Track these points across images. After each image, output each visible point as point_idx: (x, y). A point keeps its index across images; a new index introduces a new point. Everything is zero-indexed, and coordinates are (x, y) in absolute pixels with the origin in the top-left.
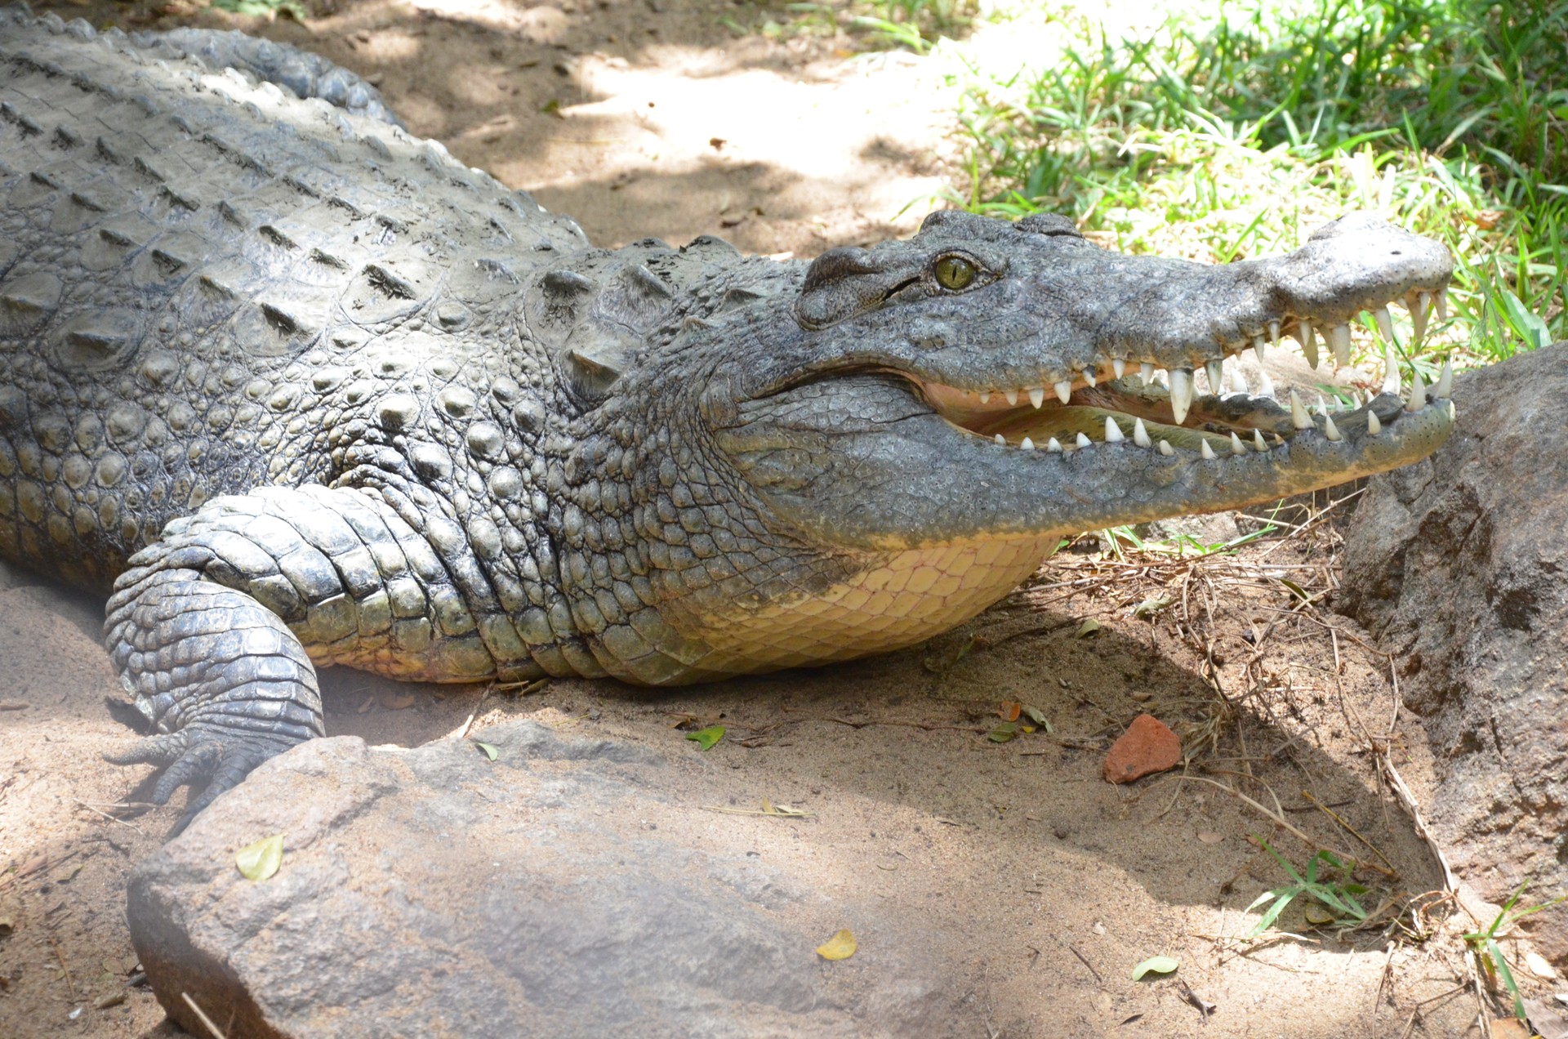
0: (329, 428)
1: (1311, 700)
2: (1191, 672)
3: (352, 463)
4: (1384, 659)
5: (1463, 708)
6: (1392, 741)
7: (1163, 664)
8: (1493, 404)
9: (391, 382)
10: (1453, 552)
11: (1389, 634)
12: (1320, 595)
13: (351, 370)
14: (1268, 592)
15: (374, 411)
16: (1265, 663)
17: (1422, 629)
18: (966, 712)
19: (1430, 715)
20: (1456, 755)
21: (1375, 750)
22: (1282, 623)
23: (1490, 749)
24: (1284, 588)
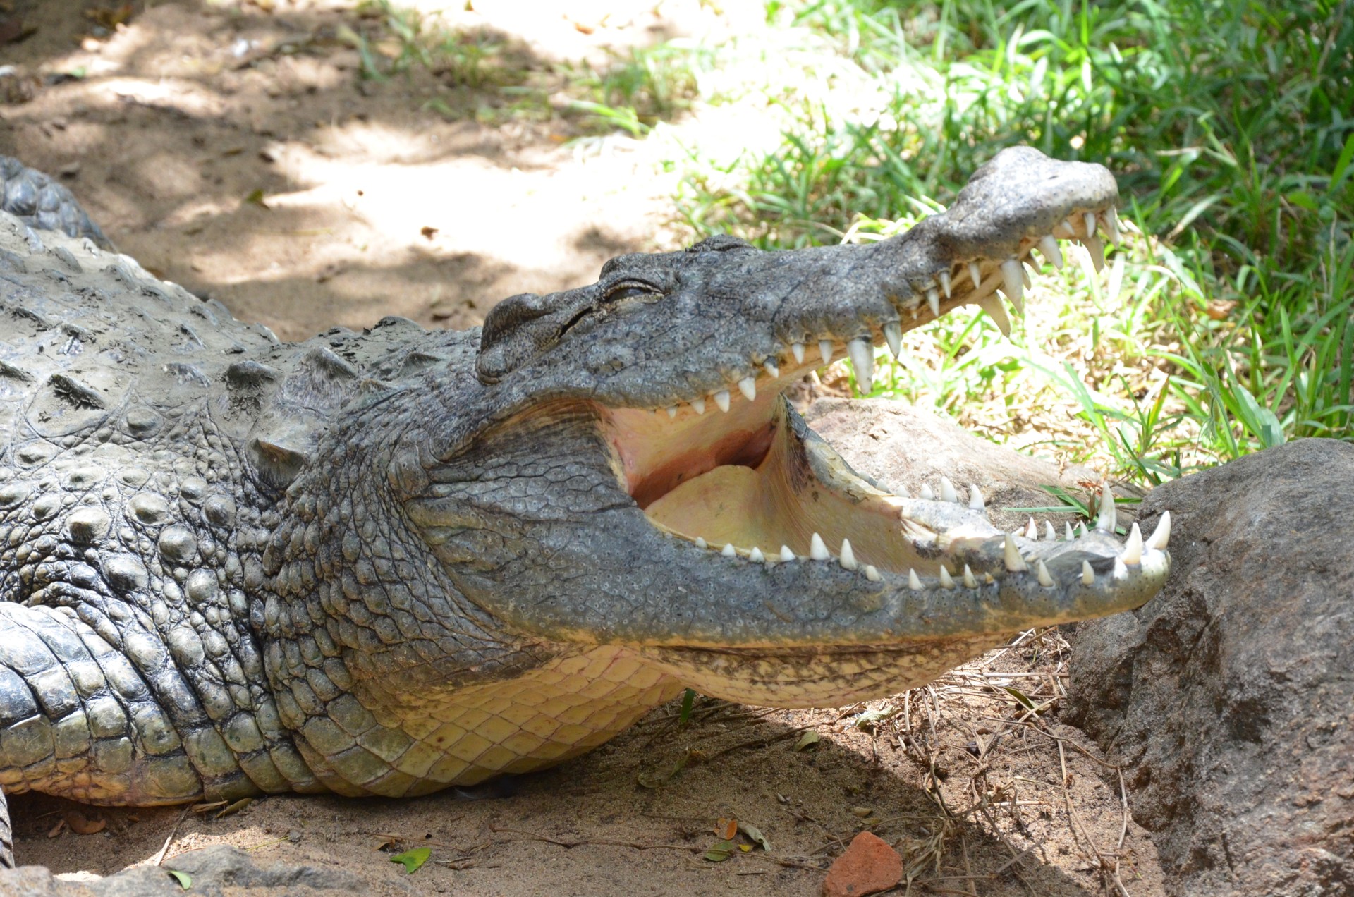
0: (17, 544)
1: (1037, 814)
2: (915, 786)
3: (43, 581)
4: (1112, 771)
5: (1193, 823)
6: (1121, 858)
7: (885, 778)
8: (1221, 508)
9: (79, 494)
10: (1180, 661)
11: (1118, 745)
12: (1047, 703)
13: (37, 484)
14: (993, 702)
15: (63, 526)
16: (990, 776)
17: (1151, 740)
18: (680, 830)
19: (1160, 830)
20: (1186, 873)
21: (1104, 867)
22: (1007, 735)
23: (1222, 867)
24: (1009, 697)
